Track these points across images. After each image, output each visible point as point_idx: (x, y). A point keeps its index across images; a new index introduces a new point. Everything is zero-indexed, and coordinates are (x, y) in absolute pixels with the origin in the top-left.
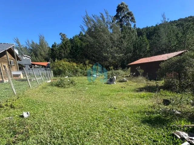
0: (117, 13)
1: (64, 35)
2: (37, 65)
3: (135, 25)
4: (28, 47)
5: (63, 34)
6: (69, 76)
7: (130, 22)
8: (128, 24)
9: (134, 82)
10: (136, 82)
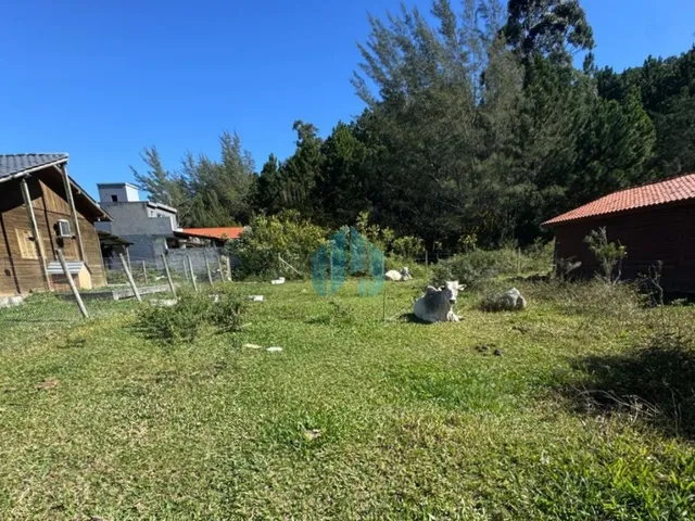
0: (510, 18)
1: (309, 127)
2: (201, 237)
3: (589, 59)
4: (188, 179)
5: (305, 123)
6: (288, 279)
7: (568, 47)
8: (557, 57)
9: (567, 311)
10: (579, 312)
